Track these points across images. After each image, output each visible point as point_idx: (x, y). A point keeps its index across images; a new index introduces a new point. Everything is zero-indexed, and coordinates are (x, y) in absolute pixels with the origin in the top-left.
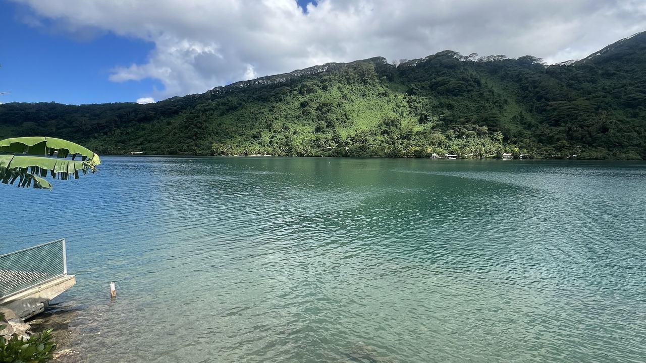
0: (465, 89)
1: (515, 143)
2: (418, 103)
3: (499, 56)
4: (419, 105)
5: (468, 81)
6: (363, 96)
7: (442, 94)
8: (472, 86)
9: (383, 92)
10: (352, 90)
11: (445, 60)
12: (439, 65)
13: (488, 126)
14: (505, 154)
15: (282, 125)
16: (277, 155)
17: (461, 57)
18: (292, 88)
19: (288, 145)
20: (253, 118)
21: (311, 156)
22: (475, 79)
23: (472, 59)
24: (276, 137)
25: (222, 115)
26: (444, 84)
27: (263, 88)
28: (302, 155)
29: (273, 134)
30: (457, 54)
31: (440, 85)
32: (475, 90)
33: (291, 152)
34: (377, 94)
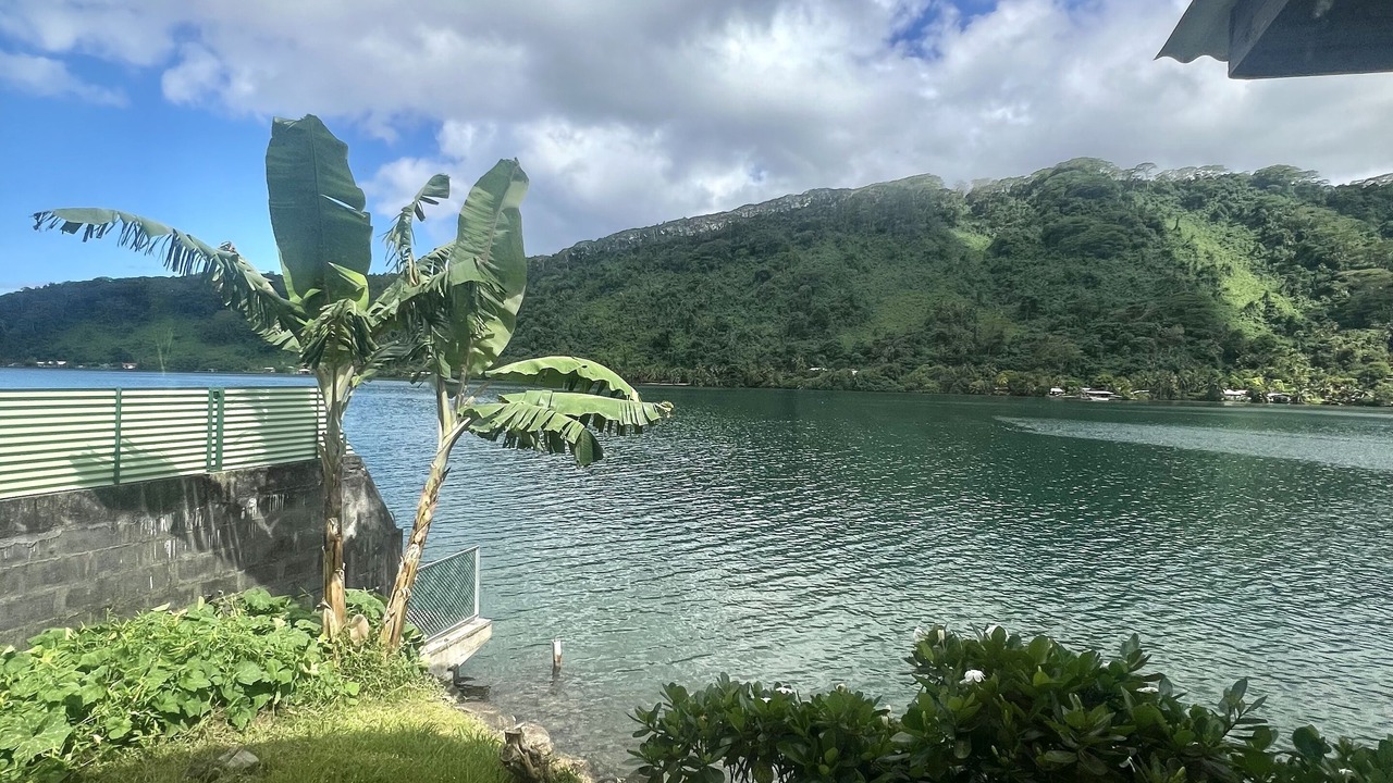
0: (1127, 242)
1: (1253, 365)
2: (1015, 273)
3: (1207, 168)
4: (1016, 278)
5: (1132, 225)
6: (892, 258)
7: (1072, 254)
8: (1144, 235)
9: (935, 248)
10: (864, 246)
11: (1078, 179)
12: (1063, 190)
13: (1185, 325)
14: (1229, 392)
15: (712, 320)
16: (701, 384)
17: (1115, 172)
18: (735, 242)
19: (727, 363)
20: (653, 306)
21: (776, 387)
22: (1151, 219)
23: (1142, 176)
24: (701, 345)
25: (590, 298)
26: (1076, 231)
27: (676, 243)
28: (756, 385)
29: (694, 339)
30: (1107, 165)
31: (1068, 234)
32: (1150, 244)
33: (733, 377)
34: (920, 254)
